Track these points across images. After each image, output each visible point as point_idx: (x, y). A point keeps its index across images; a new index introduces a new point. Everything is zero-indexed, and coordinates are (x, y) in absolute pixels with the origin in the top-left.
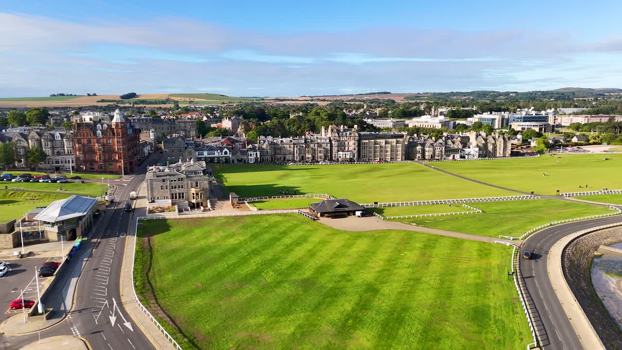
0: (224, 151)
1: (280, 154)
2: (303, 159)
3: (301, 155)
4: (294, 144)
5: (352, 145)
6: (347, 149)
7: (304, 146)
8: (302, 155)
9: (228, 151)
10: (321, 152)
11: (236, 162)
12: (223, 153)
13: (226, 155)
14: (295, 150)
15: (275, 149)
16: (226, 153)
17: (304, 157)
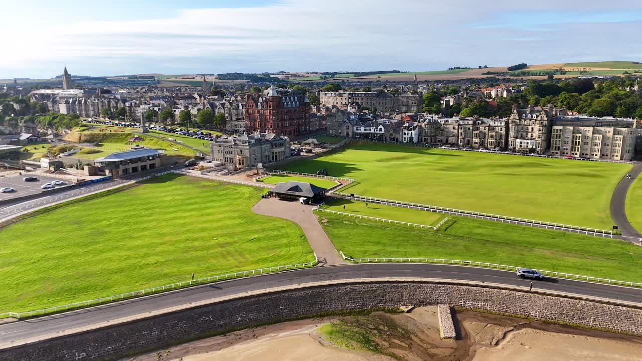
0: (379, 128)
1: (442, 135)
2: (468, 144)
3: (467, 139)
4: (459, 125)
5: (536, 131)
6: (529, 136)
7: (471, 128)
8: (469, 139)
9: (383, 128)
10: (492, 137)
11: (388, 140)
12: (378, 130)
13: (381, 132)
14: (460, 132)
15: (437, 129)
16: (381, 130)
17: (471, 141)
